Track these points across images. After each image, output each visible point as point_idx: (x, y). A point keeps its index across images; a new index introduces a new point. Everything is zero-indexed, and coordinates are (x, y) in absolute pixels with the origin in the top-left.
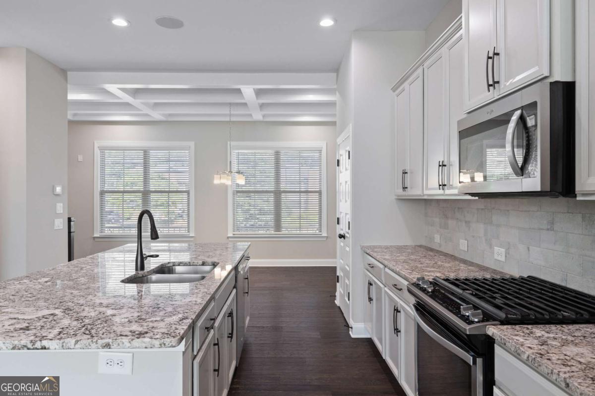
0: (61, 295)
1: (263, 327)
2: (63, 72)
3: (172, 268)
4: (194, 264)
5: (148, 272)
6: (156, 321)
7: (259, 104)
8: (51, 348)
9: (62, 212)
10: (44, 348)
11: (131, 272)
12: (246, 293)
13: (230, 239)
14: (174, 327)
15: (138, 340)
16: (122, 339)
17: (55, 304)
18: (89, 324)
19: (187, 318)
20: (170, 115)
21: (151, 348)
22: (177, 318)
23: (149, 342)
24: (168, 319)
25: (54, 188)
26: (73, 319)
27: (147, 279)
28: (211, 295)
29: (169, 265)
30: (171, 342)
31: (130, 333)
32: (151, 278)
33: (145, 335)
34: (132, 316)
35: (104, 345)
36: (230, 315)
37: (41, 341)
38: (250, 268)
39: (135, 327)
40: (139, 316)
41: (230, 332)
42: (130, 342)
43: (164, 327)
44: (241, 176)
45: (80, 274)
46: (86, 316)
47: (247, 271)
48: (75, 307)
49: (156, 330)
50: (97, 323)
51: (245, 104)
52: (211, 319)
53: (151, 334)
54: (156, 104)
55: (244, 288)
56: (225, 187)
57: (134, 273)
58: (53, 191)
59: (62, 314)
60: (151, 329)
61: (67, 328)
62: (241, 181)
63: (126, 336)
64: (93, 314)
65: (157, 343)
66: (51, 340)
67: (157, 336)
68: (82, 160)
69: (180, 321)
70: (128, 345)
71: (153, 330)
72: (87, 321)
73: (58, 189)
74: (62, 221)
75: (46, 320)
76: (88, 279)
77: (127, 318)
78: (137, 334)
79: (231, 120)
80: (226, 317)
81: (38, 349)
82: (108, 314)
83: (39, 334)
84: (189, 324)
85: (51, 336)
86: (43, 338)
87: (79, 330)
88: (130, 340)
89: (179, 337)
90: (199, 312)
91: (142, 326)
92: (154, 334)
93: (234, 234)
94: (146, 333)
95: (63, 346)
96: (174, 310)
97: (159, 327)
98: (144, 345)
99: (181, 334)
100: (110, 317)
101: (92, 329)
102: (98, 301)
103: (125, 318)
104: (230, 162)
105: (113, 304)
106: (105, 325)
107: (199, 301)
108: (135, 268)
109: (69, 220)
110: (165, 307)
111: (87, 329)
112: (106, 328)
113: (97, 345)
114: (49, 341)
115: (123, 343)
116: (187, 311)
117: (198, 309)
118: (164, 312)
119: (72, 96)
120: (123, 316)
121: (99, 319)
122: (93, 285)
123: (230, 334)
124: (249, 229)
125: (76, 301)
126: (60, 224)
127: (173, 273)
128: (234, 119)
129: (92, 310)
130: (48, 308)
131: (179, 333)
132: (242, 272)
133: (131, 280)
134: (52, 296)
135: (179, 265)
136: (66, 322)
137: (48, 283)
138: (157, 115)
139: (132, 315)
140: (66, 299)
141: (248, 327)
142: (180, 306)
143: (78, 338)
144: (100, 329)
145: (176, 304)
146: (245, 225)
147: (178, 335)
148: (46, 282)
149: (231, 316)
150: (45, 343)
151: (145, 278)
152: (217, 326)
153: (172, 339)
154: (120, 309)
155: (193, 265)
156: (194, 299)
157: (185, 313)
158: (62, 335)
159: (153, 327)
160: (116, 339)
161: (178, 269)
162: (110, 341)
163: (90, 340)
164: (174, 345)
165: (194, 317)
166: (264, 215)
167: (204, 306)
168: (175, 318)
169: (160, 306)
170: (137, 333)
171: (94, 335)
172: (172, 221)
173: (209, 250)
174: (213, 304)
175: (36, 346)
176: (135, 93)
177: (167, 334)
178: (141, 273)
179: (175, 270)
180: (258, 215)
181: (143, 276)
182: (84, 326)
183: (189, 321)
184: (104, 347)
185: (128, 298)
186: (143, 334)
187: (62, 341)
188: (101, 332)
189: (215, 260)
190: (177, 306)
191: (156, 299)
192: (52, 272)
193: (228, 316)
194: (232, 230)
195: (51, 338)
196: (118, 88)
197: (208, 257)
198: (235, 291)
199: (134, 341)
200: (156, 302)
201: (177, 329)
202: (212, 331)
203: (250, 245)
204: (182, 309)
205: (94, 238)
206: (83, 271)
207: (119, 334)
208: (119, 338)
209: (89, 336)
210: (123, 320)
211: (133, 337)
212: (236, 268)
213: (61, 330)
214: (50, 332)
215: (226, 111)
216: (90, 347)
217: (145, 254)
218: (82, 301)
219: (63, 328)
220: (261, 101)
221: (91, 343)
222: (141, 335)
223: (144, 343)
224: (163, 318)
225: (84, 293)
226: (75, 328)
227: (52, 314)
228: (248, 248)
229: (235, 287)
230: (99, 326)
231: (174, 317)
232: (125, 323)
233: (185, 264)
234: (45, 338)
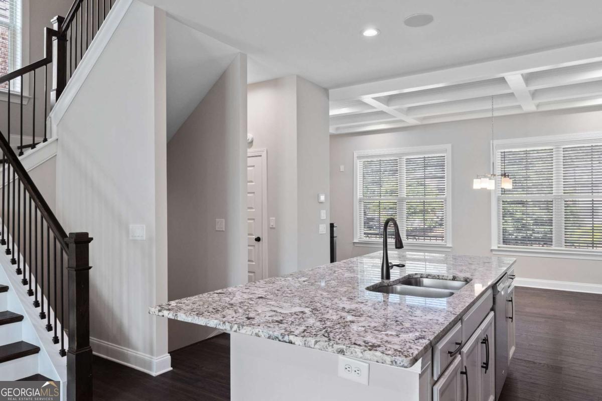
0: (313, 295)
1: (534, 363)
2: (326, 91)
3: (420, 280)
4: (444, 278)
5: (393, 281)
6: (391, 335)
7: (530, 91)
8: (296, 343)
9: (325, 218)
10: (291, 342)
11: (377, 280)
12: (510, 318)
13: (494, 253)
14: (408, 345)
15: (370, 352)
16: (355, 348)
17: (307, 303)
18: (329, 327)
19: (423, 338)
20: (425, 118)
21: (382, 363)
22: (414, 336)
23: (380, 357)
24: (404, 335)
25: (318, 197)
26: (318, 319)
27: (392, 288)
28: (456, 315)
29: (416, 276)
30: (402, 361)
31: (364, 344)
32: (396, 288)
33: (378, 349)
34: (369, 326)
35: (339, 350)
36: (485, 341)
37: (289, 335)
38: (516, 287)
39: (370, 338)
40: (375, 327)
41: (485, 361)
42: (362, 353)
43: (398, 343)
44: (507, 179)
45: (332, 277)
46: (328, 319)
47: (512, 292)
48: (322, 308)
49: (389, 346)
50: (336, 327)
51: (512, 95)
52: (457, 344)
53: (383, 349)
54: (410, 109)
55: (506, 311)
56: (486, 193)
57: (380, 281)
58: (318, 199)
59: (310, 313)
60: (384, 342)
61: (311, 327)
62: (508, 184)
63: (359, 345)
64: (335, 317)
65: (388, 359)
66: (296, 336)
67: (389, 352)
68: (343, 170)
69: (416, 340)
70: (361, 355)
71: (386, 344)
72: (328, 324)
73: (322, 198)
74: (325, 227)
75: (296, 316)
76: (338, 282)
77: (363, 327)
78: (370, 346)
79: (494, 115)
80: (480, 344)
81: (286, 342)
82: (348, 320)
83: (288, 329)
84: (424, 345)
85: (297, 332)
86: (291, 333)
87: (320, 331)
88: (362, 350)
89: (411, 358)
90: (439, 334)
91: (376, 338)
92: (386, 349)
93: (499, 247)
94: (379, 346)
95: (305, 344)
96: (412, 326)
97: (393, 342)
98: (376, 359)
99: (414, 355)
100: (349, 323)
101: (331, 332)
102: (342, 306)
103: (362, 326)
104: (493, 163)
105: (354, 311)
106: (343, 330)
107: (441, 320)
108: (380, 277)
109: (332, 226)
110: (403, 322)
111: (326, 331)
112: (343, 333)
113: (332, 349)
114: (295, 337)
115: (356, 352)
116: (425, 330)
117: (438, 329)
118: (401, 327)
119: (333, 112)
120: (361, 324)
121: (339, 323)
122: (340, 289)
123: (484, 363)
124: (519, 242)
125: (324, 303)
126: (324, 230)
127: (420, 286)
128: (496, 114)
129: (334, 313)
130: (300, 306)
131: (412, 354)
132: (503, 293)
133: (375, 288)
134: (306, 295)
135: (427, 277)
136: (311, 321)
137: (306, 283)
138: (411, 120)
139: (369, 324)
140: (316, 299)
141: (512, 358)
142: (419, 323)
143: (318, 339)
144: (338, 334)
145: (415, 320)
146: (516, 237)
147: (411, 355)
148: (304, 281)
149: (485, 343)
150: (292, 338)
151: (391, 287)
152: (465, 352)
153: (404, 358)
154: (359, 316)
155: (442, 279)
156: (436, 318)
157: (423, 332)
158: (305, 333)
159: (387, 342)
160: (349, 347)
161: (426, 281)
162: (344, 347)
163: (327, 343)
164: (406, 365)
165: (432, 338)
166: (541, 225)
167: (446, 327)
168: (412, 336)
169: (398, 319)
170: (370, 344)
171: (332, 339)
172: (431, 229)
173: (463, 264)
174: (459, 326)
175: (285, 339)
176: (389, 100)
177: (400, 351)
178: (386, 281)
179: (422, 281)
180: (533, 225)
181: (388, 286)
182: (325, 328)
183: (426, 342)
184: (339, 352)
185: (369, 306)
186: (376, 347)
187: (305, 339)
188: (338, 337)
189: (468, 275)
190: (416, 322)
191: (396, 311)
192: (311, 273)
193: (482, 343)
194: (497, 242)
195: (296, 334)
196: (373, 98)
197: (461, 271)
198: (492, 314)
199: (366, 352)
200: (395, 314)
201: (411, 348)
202: (459, 358)
203: (515, 261)
204: (421, 327)
205: (354, 243)
206: (335, 275)
207: (353, 341)
208: (353, 346)
209: (327, 339)
210: (360, 328)
211: (366, 348)
212: (494, 287)
213: (306, 328)
214: (297, 329)
215: (488, 105)
216: (327, 350)
217: (391, 263)
218: (328, 304)
219: (307, 327)
220: (533, 88)
221: (328, 346)
222: (373, 347)
223: (376, 356)
224: (399, 333)
225: (331, 296)
226: (317, 329)
227: (302, 312)
228: (513, 264)
229: (492, 309)
230: (337, 330)
231: (411, 334)
232: (361, 332)
233: (434, 277)
234: (292, 333)
